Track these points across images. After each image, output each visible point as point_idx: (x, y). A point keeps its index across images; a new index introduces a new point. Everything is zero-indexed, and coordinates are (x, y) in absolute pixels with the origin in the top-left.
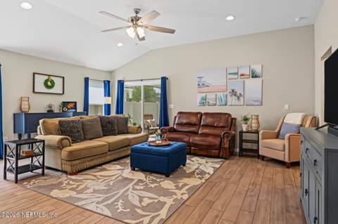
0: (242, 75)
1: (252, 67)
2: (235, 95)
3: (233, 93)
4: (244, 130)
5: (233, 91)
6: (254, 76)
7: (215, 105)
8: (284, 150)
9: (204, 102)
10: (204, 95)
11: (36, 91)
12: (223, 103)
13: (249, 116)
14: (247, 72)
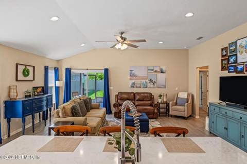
0: (156, 71)
1: (161, 67)
2: (152, 82)
3: (151, 81)
4: (160, 102)
5: (151, 79)
6: (162, 72)
7: (140, 87)
8: (185, 111)
9: (133, 86)
10: (133, 81)
11: (18, 79)
12: (145, 86)
13: (162, 94)
14: (158, 70)
